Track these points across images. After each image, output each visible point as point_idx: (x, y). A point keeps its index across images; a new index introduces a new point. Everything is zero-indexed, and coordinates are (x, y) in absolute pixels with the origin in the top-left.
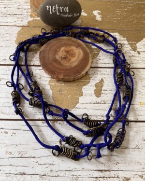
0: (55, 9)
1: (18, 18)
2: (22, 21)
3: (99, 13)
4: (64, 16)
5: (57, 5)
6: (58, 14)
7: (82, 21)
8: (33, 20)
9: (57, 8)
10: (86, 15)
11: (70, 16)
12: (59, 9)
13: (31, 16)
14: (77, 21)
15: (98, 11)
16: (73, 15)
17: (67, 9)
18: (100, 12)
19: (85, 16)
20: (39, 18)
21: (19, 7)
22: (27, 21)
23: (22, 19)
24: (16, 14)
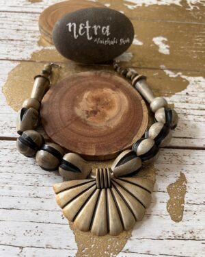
0: (84, 30)
1: (15, 46)
2: (21, 51)
3: (163, 42)
4: (101, 42)
5: (87, 22)
6: (89, 38)
7: (133, 54)
8: (43, 50)
9: (88, 27)
10: (140, 43)
11: (112, 43)
12: (92, 30)
13: (40, 43)
14: (125, 54)
15: (162, 39)
16: (119, 42)
17: (107, 30)
18: (166, 39)
19: (139, 46)
20: (53, 48)
21: (20, 28)
22: (31, 52)
23: (21, 49)
24: (12, 40)
